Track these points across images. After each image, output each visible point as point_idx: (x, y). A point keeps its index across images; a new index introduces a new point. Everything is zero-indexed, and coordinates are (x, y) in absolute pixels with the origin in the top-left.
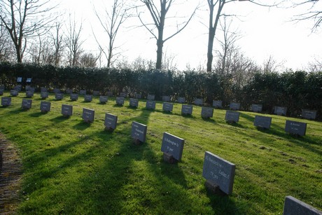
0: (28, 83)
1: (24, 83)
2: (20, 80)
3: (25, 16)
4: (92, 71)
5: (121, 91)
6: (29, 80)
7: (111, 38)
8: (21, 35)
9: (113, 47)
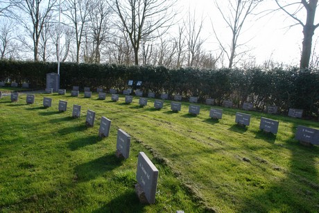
0: (139, 86)
1: (135, 87)
2: (131, 83)
3: (144, 18)
4: (208, 74)
5: (244, 100)
6: (139, 84)
7: (234, 33)
8: (139, 37)
9: (237, 43)
